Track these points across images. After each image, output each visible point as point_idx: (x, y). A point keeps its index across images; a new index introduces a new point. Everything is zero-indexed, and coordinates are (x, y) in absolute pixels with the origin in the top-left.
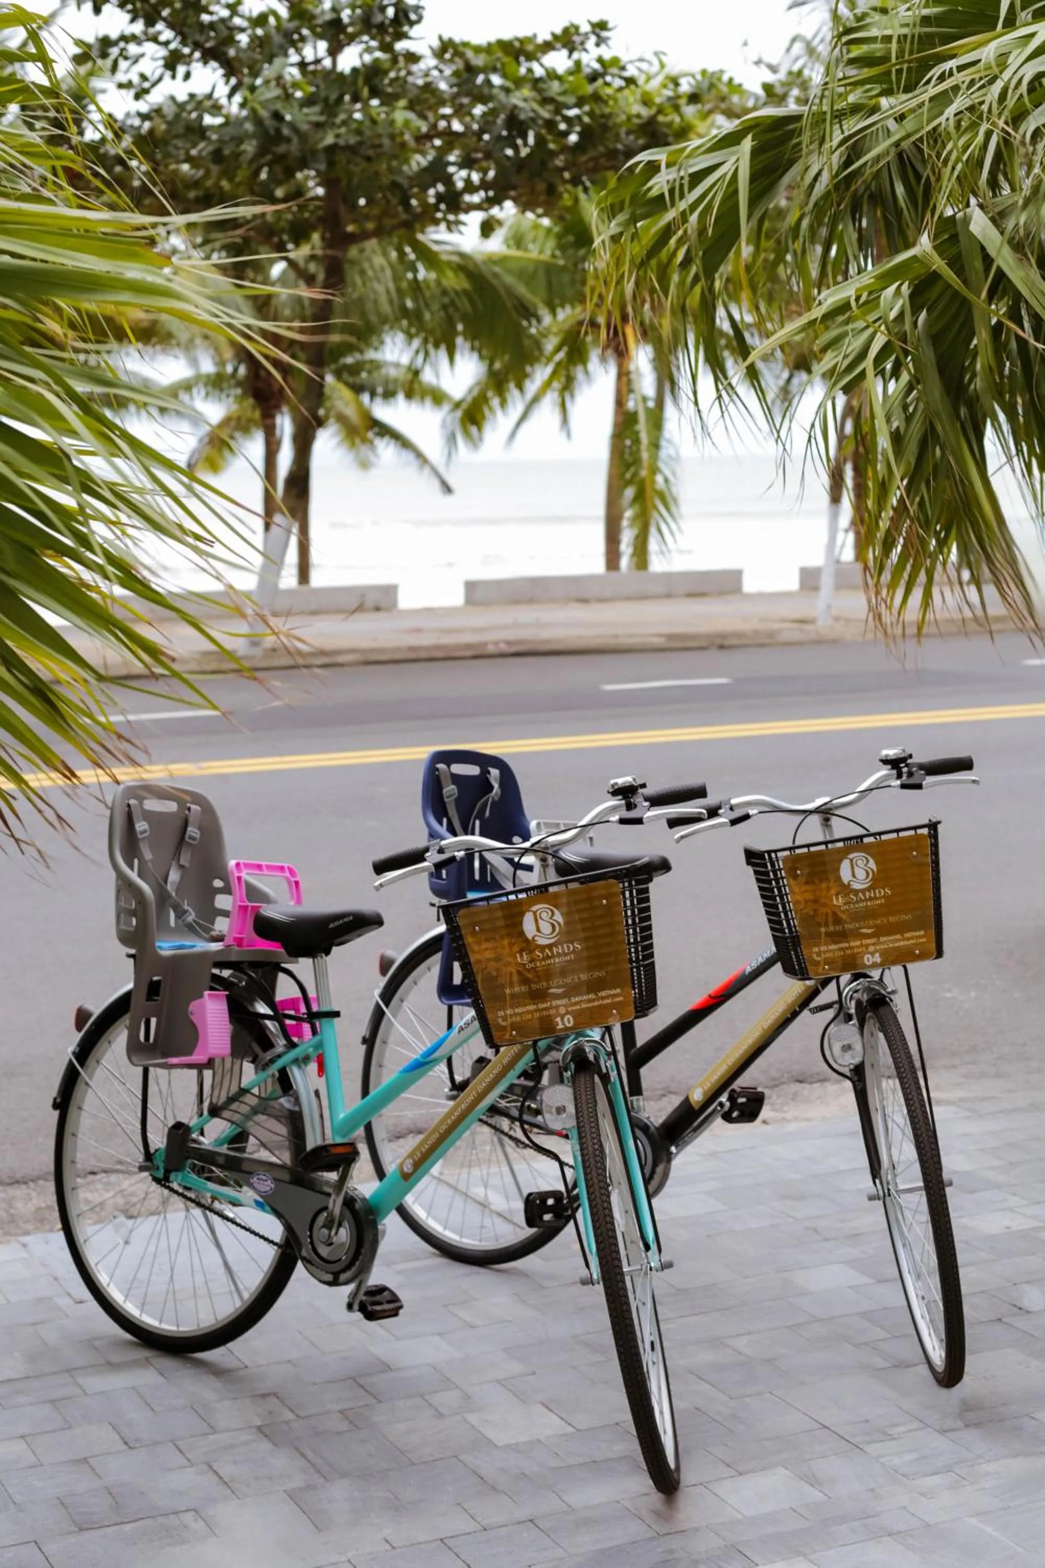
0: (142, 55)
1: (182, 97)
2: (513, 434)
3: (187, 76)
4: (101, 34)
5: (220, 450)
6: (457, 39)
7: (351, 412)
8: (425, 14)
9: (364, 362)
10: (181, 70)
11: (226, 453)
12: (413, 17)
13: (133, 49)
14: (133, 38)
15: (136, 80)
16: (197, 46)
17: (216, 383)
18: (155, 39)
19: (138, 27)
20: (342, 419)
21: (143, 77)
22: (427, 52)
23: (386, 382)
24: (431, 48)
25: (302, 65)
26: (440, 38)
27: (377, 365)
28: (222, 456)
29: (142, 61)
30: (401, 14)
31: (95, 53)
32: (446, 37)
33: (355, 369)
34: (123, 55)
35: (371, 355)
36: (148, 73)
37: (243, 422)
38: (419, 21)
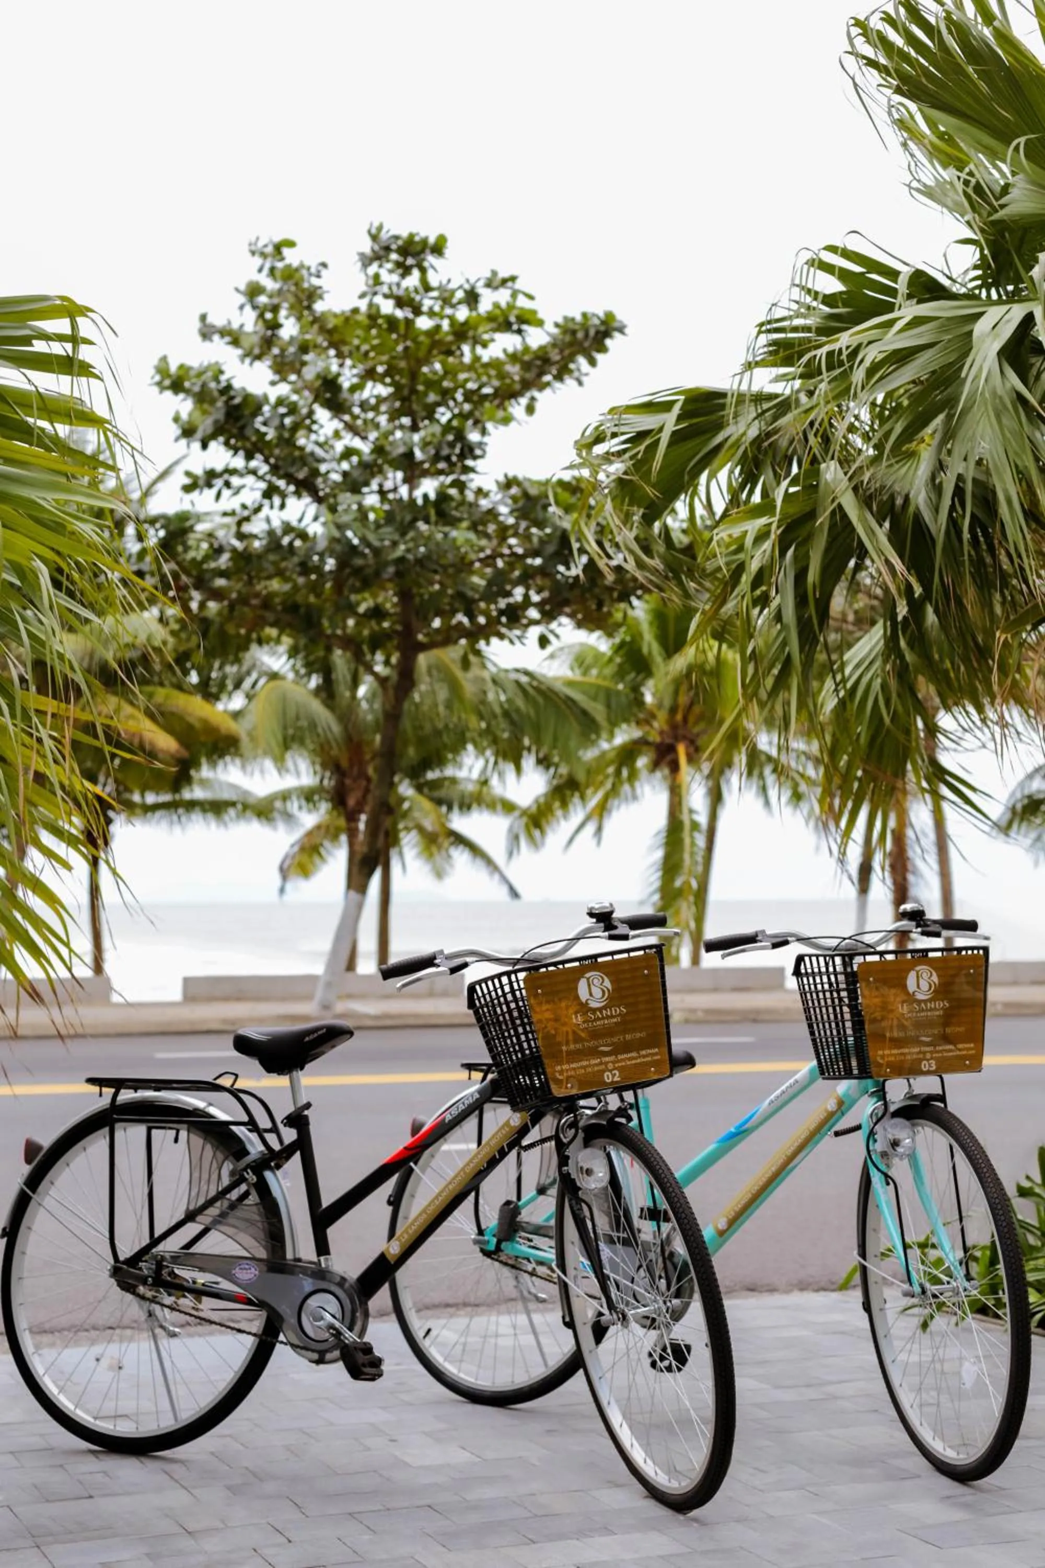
0: (243, 486)
1: (276, 523)
2: (571, 841)
3: (282, 506)
4: (209, 467)
5: (310, 856)
6: (520, 477)
7: (429, 824)
8: (488, 449)
9: (445, 779)
10: (277, 501)
11: (316, 859)
12: (478, 452)
13: (235, 481)
14: (233, 472)
15: (238, 509)
16: (290, 478)
17: (309, 796)
18: (254, 472)
19: (238, 462)
20: (421, 829)
21: (244, 507)
22: (493, 487)
23: (463, 797)
24: (497, 482)
25: (382, 493)
26: (506, 476)
27: (454, 781)
28: (313, 863)
29: (243, 491)
30: (466, 449)
31: (201, 482)
32: (510, 475)
33: (436, 785)
34: (227, 484)
35: (449, 771)
36: (249, 503)
37: (332, 830)
38: (482, 457)
